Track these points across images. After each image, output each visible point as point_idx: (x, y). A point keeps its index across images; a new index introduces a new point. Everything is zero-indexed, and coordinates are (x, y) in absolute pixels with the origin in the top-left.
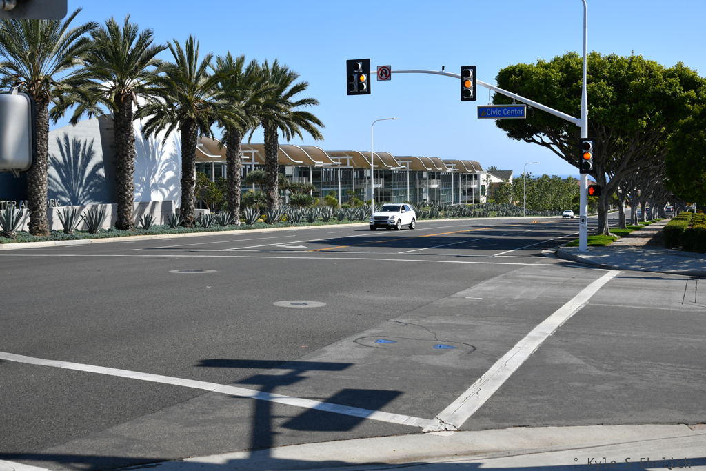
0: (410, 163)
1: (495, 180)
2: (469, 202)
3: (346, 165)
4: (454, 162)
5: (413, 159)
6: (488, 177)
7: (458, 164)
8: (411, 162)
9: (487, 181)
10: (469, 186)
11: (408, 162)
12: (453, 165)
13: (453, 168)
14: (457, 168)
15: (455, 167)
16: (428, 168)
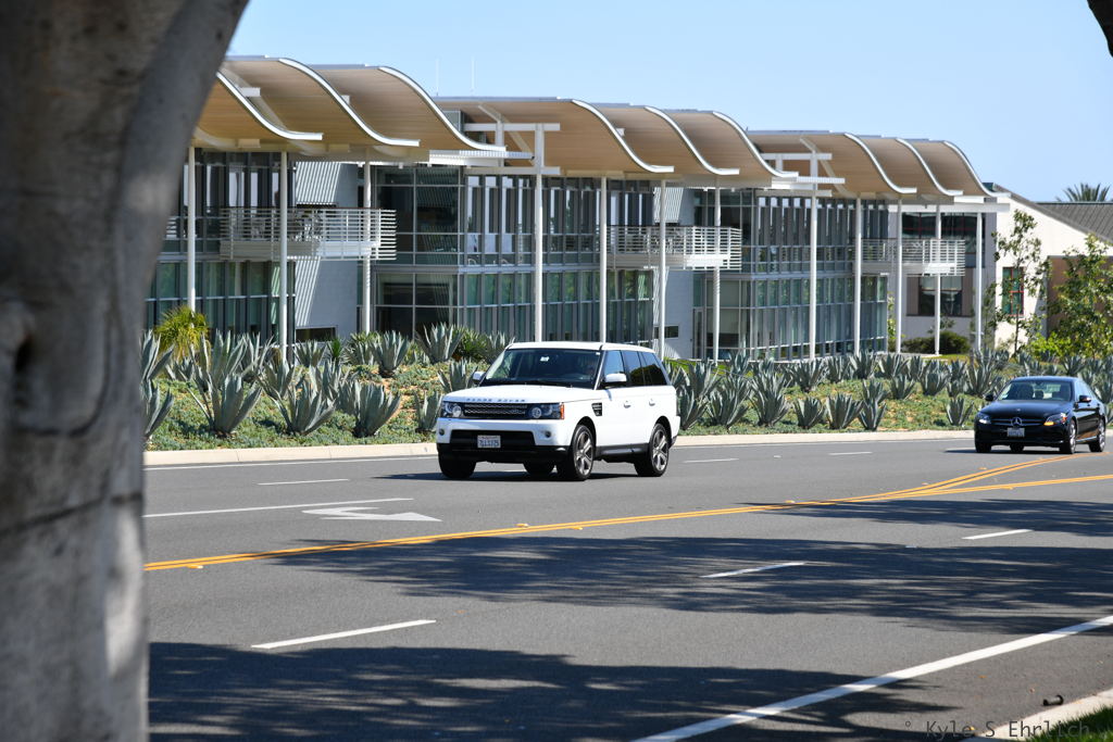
0: (547, 134)
1: (1061, 240)
2: (911, 346)
4: (823, 142)
5: (566, 114)
6: (1025, 223)
7: (842, 152)
8: (556, 127)
9: (1014, 247)
10: (914, 267)
11: (540, 130)
12: (814, 158)
13: (822, 173)
14: (838, 174)
15: (827, 169)
16: (649, 163)
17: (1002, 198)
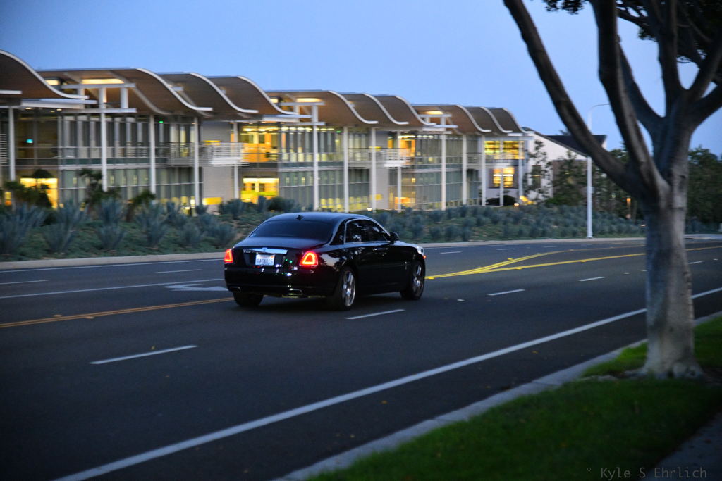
3: (118, 105)
4: (447, 109)
6: (539, 145)
8: (322, 102)
9: (534, 156)
10: (491, 166)
11: (315, 105)
12: (443, 116)
13: (447, 124)
14: (455, 124)
15: (450, 121)
16: (366, 120)
17: (531, 134)
